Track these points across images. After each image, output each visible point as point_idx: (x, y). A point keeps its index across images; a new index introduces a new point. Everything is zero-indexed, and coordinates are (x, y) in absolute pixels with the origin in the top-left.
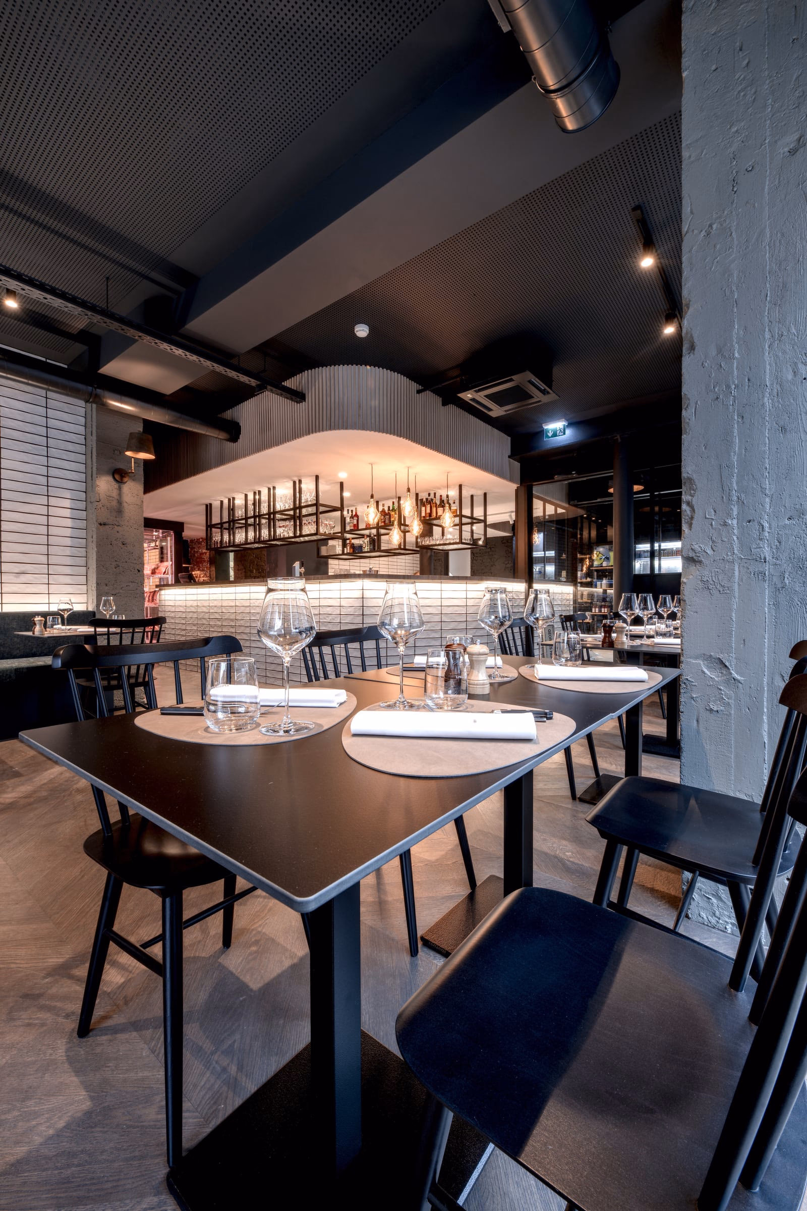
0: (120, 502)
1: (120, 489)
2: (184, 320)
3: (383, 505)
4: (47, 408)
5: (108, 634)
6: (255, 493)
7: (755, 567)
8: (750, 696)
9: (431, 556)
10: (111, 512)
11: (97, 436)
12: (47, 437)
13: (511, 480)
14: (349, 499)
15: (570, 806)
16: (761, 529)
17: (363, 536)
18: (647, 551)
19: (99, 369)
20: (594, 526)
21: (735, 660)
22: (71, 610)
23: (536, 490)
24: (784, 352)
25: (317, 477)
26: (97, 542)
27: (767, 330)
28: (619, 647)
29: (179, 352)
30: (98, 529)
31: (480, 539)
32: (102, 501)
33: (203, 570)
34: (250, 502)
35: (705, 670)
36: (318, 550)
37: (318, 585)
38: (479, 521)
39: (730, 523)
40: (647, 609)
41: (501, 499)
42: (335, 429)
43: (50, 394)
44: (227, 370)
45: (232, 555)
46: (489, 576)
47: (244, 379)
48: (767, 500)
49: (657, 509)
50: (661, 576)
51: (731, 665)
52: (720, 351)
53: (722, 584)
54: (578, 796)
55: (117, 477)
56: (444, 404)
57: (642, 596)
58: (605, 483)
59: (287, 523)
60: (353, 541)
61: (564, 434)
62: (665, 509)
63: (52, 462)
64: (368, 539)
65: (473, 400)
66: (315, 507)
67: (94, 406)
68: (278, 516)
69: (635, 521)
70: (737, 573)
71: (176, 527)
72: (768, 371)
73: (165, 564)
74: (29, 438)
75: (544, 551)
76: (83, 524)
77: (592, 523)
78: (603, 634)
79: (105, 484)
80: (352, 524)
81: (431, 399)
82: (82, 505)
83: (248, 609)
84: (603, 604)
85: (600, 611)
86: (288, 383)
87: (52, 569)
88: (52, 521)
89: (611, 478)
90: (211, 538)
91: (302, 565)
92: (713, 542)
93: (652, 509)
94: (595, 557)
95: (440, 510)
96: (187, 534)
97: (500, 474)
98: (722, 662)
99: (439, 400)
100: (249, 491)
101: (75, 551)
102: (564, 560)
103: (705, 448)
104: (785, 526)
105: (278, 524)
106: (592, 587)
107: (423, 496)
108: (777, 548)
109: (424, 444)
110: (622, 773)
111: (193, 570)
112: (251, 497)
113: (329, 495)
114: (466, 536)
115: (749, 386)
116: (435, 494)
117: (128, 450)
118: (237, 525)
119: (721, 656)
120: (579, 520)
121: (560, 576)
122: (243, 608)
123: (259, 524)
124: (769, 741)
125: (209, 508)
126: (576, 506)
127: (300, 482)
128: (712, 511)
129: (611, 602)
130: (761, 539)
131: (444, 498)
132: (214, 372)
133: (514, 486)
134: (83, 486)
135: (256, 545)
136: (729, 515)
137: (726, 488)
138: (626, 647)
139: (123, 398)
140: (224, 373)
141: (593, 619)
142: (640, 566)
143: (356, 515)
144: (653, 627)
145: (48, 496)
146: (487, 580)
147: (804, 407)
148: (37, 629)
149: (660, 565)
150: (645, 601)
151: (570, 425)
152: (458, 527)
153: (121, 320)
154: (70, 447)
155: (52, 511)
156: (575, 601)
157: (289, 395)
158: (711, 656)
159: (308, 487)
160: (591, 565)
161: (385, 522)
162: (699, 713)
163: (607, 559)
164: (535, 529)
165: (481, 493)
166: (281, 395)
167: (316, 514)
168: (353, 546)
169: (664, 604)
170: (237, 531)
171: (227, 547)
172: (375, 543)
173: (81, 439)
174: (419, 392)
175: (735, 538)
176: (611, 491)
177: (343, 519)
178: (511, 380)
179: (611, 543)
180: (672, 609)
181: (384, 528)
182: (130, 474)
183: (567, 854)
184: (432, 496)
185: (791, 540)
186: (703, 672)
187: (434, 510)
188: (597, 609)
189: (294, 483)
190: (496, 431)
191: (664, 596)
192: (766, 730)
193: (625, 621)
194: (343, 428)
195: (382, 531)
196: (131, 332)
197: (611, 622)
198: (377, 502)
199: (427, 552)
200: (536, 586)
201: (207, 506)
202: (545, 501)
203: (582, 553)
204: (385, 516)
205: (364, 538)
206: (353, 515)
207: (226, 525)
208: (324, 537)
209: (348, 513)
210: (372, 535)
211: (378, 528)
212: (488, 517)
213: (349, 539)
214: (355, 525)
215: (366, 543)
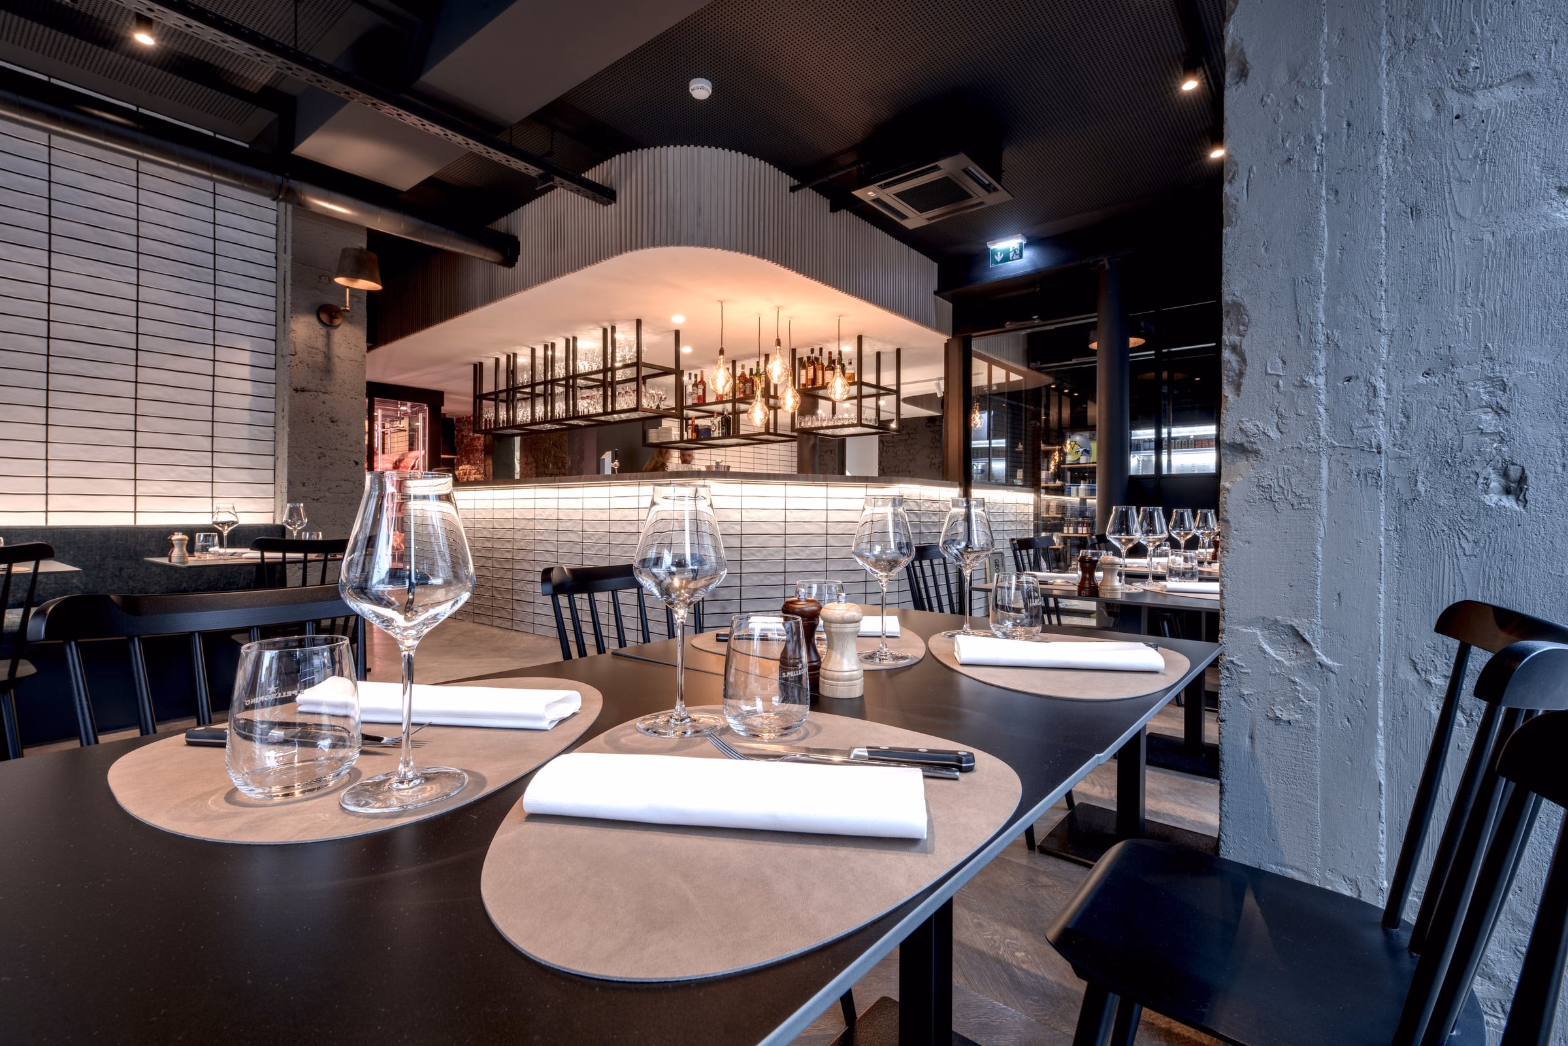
0: (328, 357)
1: (328, 336)
2: (420, 67)
3: (743, 367)
4: (214, 208)
5: (305, 561)
6: (546, 347)
7: (1358, 462)
8: (1352, 697)
9: (814, 446)
10: (313, 371)
11: (292, 254)
12: (215, 254)
13: (938, 328)
14: (688, 355)
15: (1024, 862)
16: (1371, 394)
17: (711, 414)
18: (1150, 441)
19: (293, 148)
20: (1066, 402)
21: (1321, 631)
22: (234, 523)
23: (977, 345)
24: (1417, 70)
25: (639, 322)
26: (290, 418)
27: (1384, 32)
28: (1108, 596)
29: (412, 120)
30: (291, 397)
31: (891, 421)
32: (299, 354)
33: (474, 464)
34: (540, 362)
35: (1266, 646)
36: (645, 435)
37: (636, 488)
38: (889, 392)
39: (1312, 382)
40: (1154, 532)
41: (923, 359)
42: (660, 245)
43: (221, 188)
44: (490, 150)
45: (517, 440)
46: (906, 476)
47: (518, 165)
48: (1384, 340)
49: (1165, 375)
50: (1171, 477)
51: (1314, 639)
52: (1294, 75)
53: (1298, 492)
54: (1038, 842)
55: (324, 317)
56: (834, 209)
57: (1145, 511)
58: (1082, 336)
59: (594, 392)
60: (698, 422)
61: (1021, 257)
62: (1178, 376)
63: (223, 293)
64: (719, 418)
65: (877, 200)
66: (635, 368)
67: (290, 207)
68: (580, 382)
69: (1130, 395)
70: (1325, 473)
71: (432, 399)
72: (1385, 106)
73: (413, 454)
74: (185, 254)
75: (989, 438)
76: (270, 390)
77: (1064, 397)
78: (1080, 573)
79: (304, 328)
80: (695, 396)
81: (812, 202)
82: (270, 361)
83: (532, 523)
84: (1080, 519)
85: (1076, 531)
86: (591, 175)
87: (219, 459)
88: (220, 384)
89: (1093, 326)
90: (481, 415)
91: (616, 456)
92: (1280, 416)
93: (1159, 375)
94: (1068, 448)
95: (828, 374)
96: (448, 408)
97: (922, 320)
98: (1296, 634)
99: (825, 203)
100: (538, 343)
101: (257, 432)
102: (1020, 453)
103: (1266, 249)
104: (1418, 387)
105: (579, 393)
106: (1063, 495)
107: (803, 353)
108: (1403, 428)
109: (800, 270)
110: (1111, 800)
111: (460, 463)
112: (540, 352)
113: (657, 348)
114: (869, 414)
115: (1349, 136)
116: (821, 350)
117: (338, 276)
118: (519, 395)
119: (1295, 622)
120: (1044, 393)
121: (1015, 477)
122: (525, 522)
123: (553, 395)
124: (1388, 780)
125: (478, 368)
126: (1039, 370)
127: (613, 329)
128: (1279, 361)
129: (1093, 518)
130: (1371, 412)
131: (835, 356)
132: (471, 154)
133: (942, 339)
134: (270, 332)
135: (548, 426)
136: (1311, 369)
137: (1305, 320)
138: (1119, 597)
139: (333, 194)
140: (486, 155)
141: (1065, 544)
142: (1137, 463)
143: (702, 382)
144: (1163, 560)
145: (214, 345)
146: (899, 482)
147: (1455, 168)
148: (176, 552)
149: (1169, 461)
150: (1150, 519)
151: (1031, 242)
152: (855, 401)
153: (315, 65)
154: (253, 270)
155: (221, 369)
156: (1037, 516)
157: (590, 193)
158: (1276, 621)
159: (625, 336)
160: (1063, 462)
161: (744, 392)
162: (1253, 723)
163: (1087, 452)
164: (976, 405)
165: (893, 348)
166: (578, 192)
167: (636, 379)
168: (696, 429)
169: (1180, 523)
170: (519, 405)
171: (503, 428)
172: (730, 425)
173: (270, 259)
174: (793, 189)
175: (1322, 410)
176: (1094, 346)
177: (680, 388)
178: (936, 168)
179: (1092, 428)
180: (1194, 531)
181: (742, 401)
182: (345, 314)
183: (1018, 954)
184: (817, 353)
185: (1428, 413)
186: (1263, 651)
187: (820, 374)
188: (1071, 529)
189: (605, 331)
190: (914, 253)
191: (1180, 510)
192: (1383, 760)
193: (1117, 553)
194: (673, 244)
195: (743, 407)
196: (335, 87)
197: (1093, 554)
198: (734, 363)
199: (808, 439)
200: (976, 493)
201: (475, 365)
202: (991, 362)
203: (1047, 443)
204: (744, 384)
205: (713, 416)
206: (696, 381)
207: (503, 396)
208: (651, 415)
209: (690, 378)
210: (726, 413)
211: (734, 401)
212: (902, 387)
213: (690, 419)
214: (699, 398)
215: (717, 424)
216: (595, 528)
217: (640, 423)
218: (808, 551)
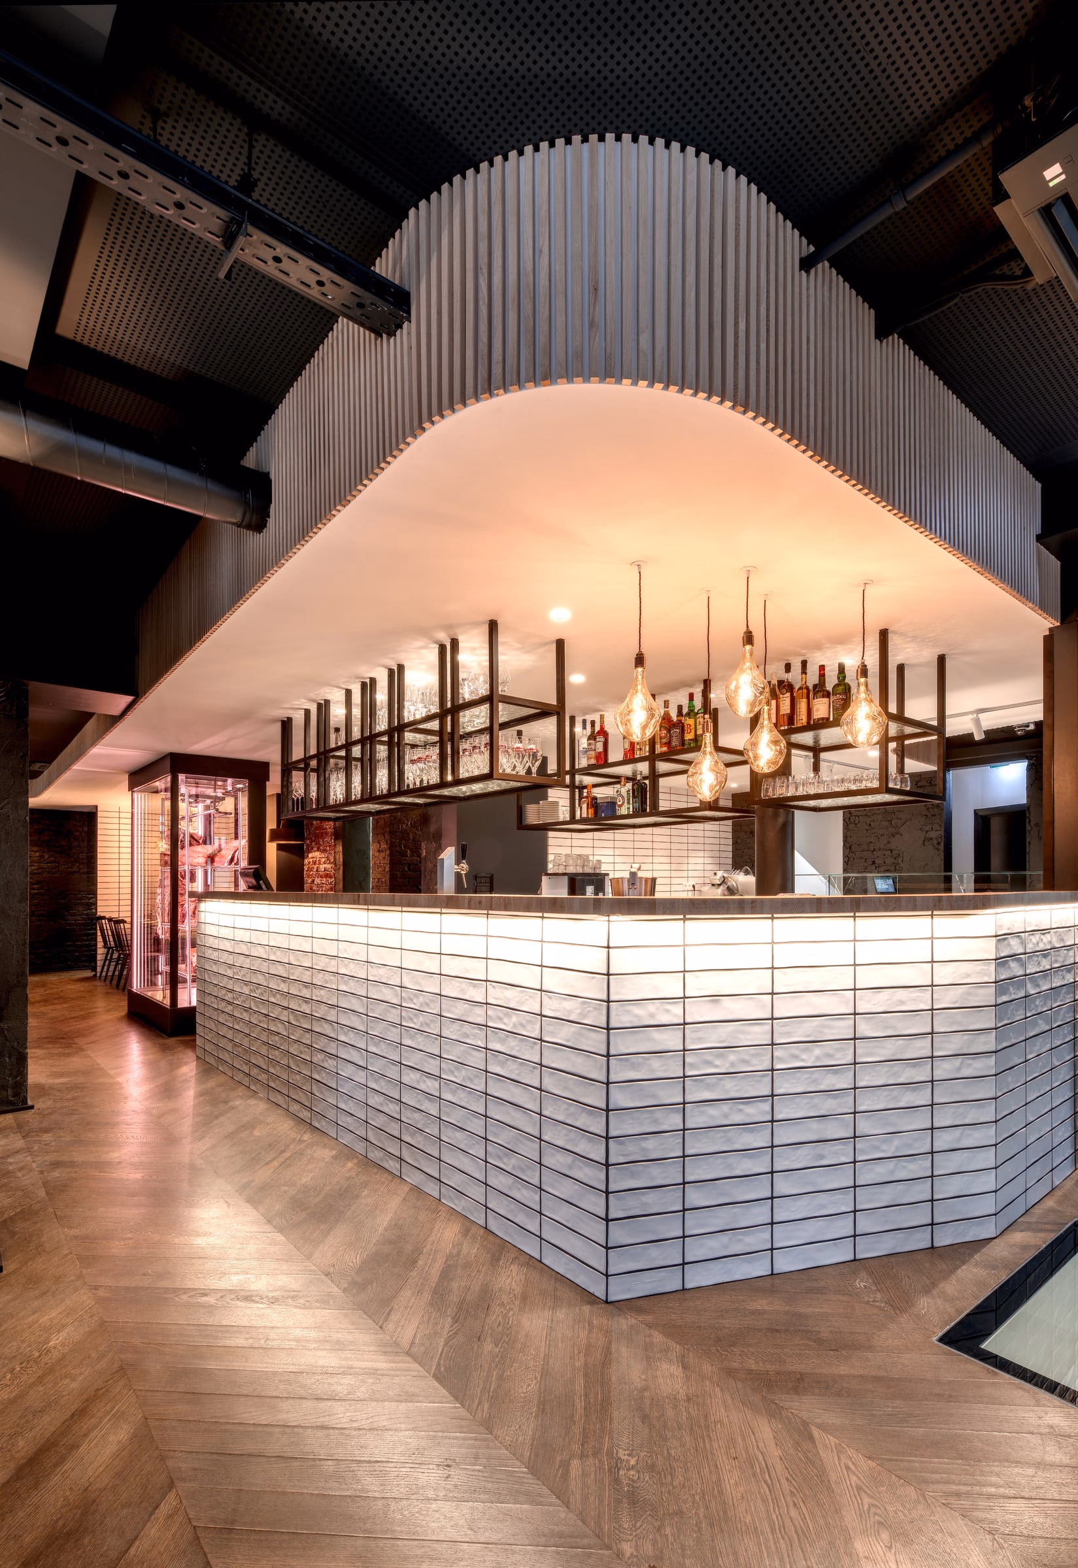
3: (666, 703)
6: (364, 686)
13: (1043, 606)
14: (580, 688)
17: (617, 779)
25: (493, 626)
33: (324, 851)
34: (357, 710)
36: (520, 815)
37: (483, 920)
56: (881, 333)
59: (427, 751)
60: (597, 792)
64: (629, 785)
66: (489, 707)
68: (409, 737)
71: (254, 772)
73: (233, 844)
80: (592, 753)
90: (289, 790)
91: (462, 854)
97: (1017, 585)
99: (866, 317)
100: (355, 680)
105: (409, 755)
111: (310, 851)
112: (357, 695)
113: (525, 673)
116: (804, 664)
118: (332, 762)
123: (372, 758)
125: (286, 725)
127: (455, 644)
131: (831, 672)
133: (1044, 623)
135: (366, 807)
143: (603, 732)
159: (472, 654)
161: (669, 744)
165: (928, 655)
168: (594, 803)
170: (332, 776)
172: (645, 796)
174: (804, 264)
181: (666, 758)
184: (796, 671)
187: (802, 706)
189: (442, 648)
195: (662, 767)
199: (776, 815)
201: (283, 722)
204: (669, 731)
205: (619, 783)
206: (593, 732)
207: (314, 763)
208: (519, 784)
209: (584, 728)
210: (639, 778)
211: (652, 758)
212: (948, 721)
213: (585, 787)
214: (598, 757)
215: (625, 795)
216: (420, 984)
217: (514, 796)
218: (817, 1050)
